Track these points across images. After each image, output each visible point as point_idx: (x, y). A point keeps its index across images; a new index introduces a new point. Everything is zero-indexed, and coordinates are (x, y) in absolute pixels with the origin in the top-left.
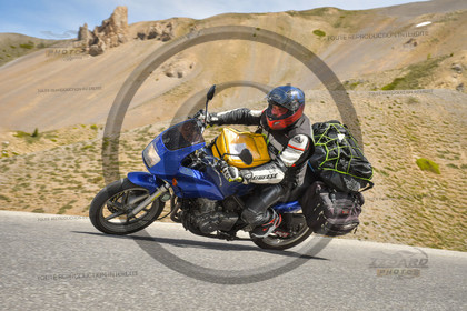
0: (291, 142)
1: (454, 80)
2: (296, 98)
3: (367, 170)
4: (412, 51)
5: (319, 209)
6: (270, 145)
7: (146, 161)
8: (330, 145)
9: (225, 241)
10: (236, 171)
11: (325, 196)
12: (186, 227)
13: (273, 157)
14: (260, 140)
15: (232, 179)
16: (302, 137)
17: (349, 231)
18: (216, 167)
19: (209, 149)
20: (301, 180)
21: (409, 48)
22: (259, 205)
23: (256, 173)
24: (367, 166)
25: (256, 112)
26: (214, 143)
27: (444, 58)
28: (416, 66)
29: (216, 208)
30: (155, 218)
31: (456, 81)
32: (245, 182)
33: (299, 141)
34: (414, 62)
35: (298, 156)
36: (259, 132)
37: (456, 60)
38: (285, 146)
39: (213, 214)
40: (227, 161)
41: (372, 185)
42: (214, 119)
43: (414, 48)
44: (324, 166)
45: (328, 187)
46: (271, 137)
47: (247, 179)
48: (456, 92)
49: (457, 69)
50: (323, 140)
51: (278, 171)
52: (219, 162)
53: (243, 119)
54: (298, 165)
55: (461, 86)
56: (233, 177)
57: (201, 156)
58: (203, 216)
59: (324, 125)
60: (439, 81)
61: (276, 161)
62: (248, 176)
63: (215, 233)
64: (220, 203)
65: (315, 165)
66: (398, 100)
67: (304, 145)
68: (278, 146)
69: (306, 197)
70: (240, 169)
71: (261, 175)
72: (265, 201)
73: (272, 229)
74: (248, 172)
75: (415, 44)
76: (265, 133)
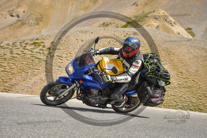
0: (134, 63)
1: (155, 24)
2: (136, 43)
3: (168, 76)
4: (136, 8)
5: (146, 94)
6: (124, 64)
7: (67, 72)
8: (151, 64)
9: (101, 109)
10: (109, 77)
11: (149, 88)
12: (84, 102)
13: (126, 70)
14: (119, 62)
15: (107, 81)
16: (139, 61)
17: (159, 104)
18: (100, 75)
19: (96, 66)
20: (137, 81)
21: (134, 7)
22: (118, 92)
23: (119, 78)
24: (168, 74)
25: (116, 49)
26: (98, 63)
27: (150, 13)
28: (138, 16)
29: (98, 93)
30: (70, 98)
31: (156, 24)
32: (114, 82)
33: (138, 63)
34: (136, 14)
35: (137, 70)
36: (118, 58)
37: (156, 14)
38: (131, 65)
39: (97, 96)
40: (105, 72)
41: (170, 83)
42: (98, 52)
43: (136, 7)
44: (148, 74)
45: (150, 84)
46: (124, 61)
47: (115, 81)
48: (155, 30)
49: (156, 19)
50: (147, 62)
51: (128, 77)
52: (102, 72)
53: (111, 52)
54: (137, 74)
55: (158, 27)
56: (108, 79)
57: (93, 70)
58: (92, 97)
59: (148, 55)
60: (148, 24)
61: (127, 72)
62: (115, 79)
63: (97, 105)
64: (100, 91)
65: (144, 74)
66: (129, 33)
67: (140, 65)
68: (128, 65)
69: (140, 89)
70: (111, 76)
71: (121, 78)
72: (121, 90)
73: (123, 103)
74: (114, 77)
75: (137, 5)
76: (121, 59)
